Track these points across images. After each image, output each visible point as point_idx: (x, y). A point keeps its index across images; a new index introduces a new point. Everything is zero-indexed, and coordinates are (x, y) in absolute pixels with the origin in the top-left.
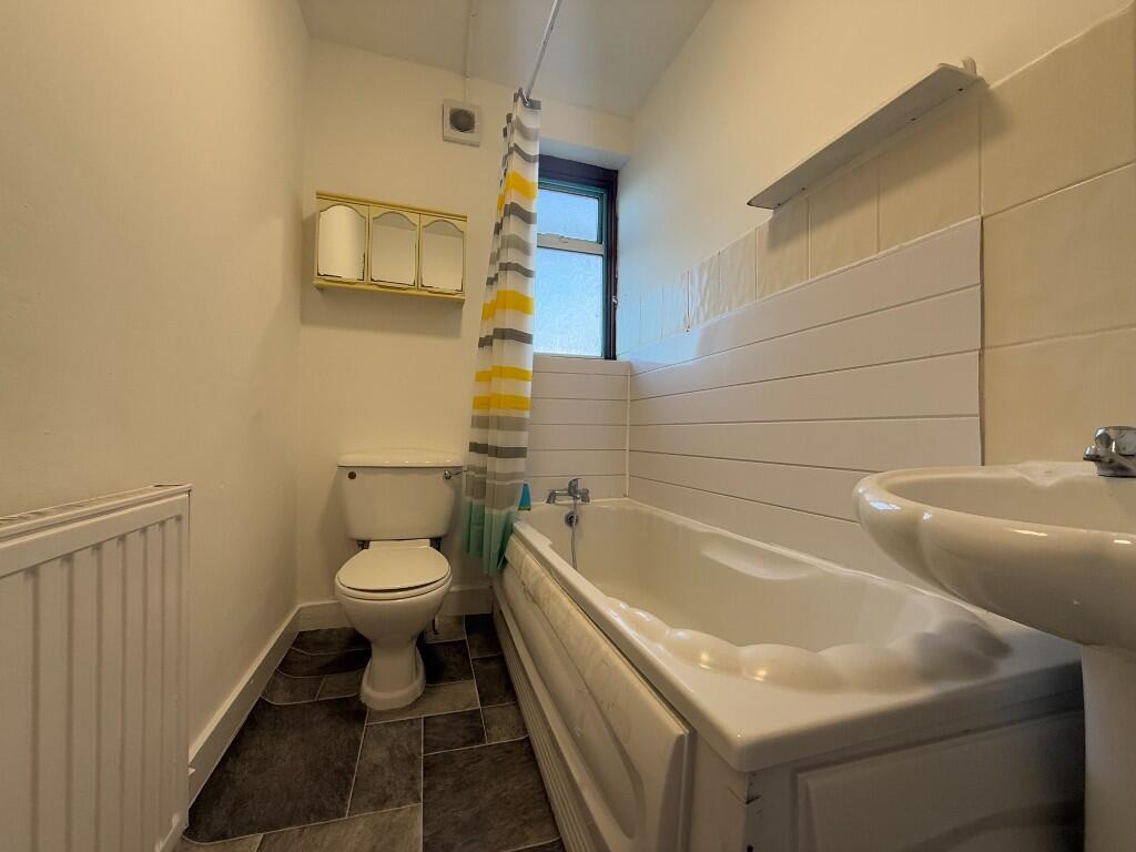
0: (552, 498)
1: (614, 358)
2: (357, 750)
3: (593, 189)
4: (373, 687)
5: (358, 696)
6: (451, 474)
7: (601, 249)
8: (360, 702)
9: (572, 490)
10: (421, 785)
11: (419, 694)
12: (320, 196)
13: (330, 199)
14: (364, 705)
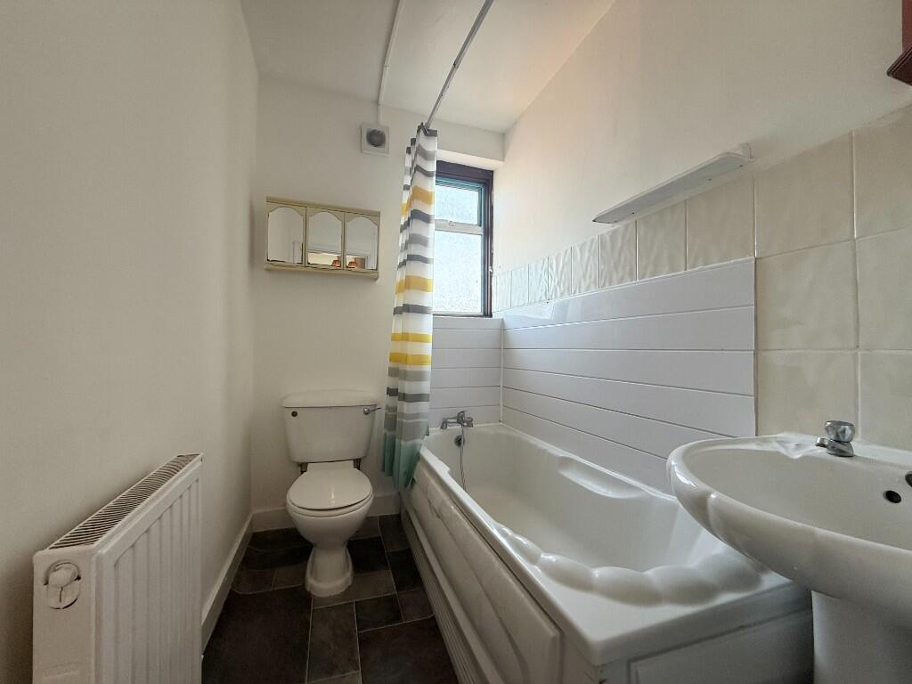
0: (444, 425)
1: (491, 316)
2: (308, 629)
3: (475, 185)
4: (316, 579)
5: (304, 585)
6: (370, 411)
7: (481, 230)
8: (306, 591)
9: (460, 419)
10: (358, 657)
11: (350, 583)
12: (270, 200)
13: (275, 202)
14: (309, 594)
